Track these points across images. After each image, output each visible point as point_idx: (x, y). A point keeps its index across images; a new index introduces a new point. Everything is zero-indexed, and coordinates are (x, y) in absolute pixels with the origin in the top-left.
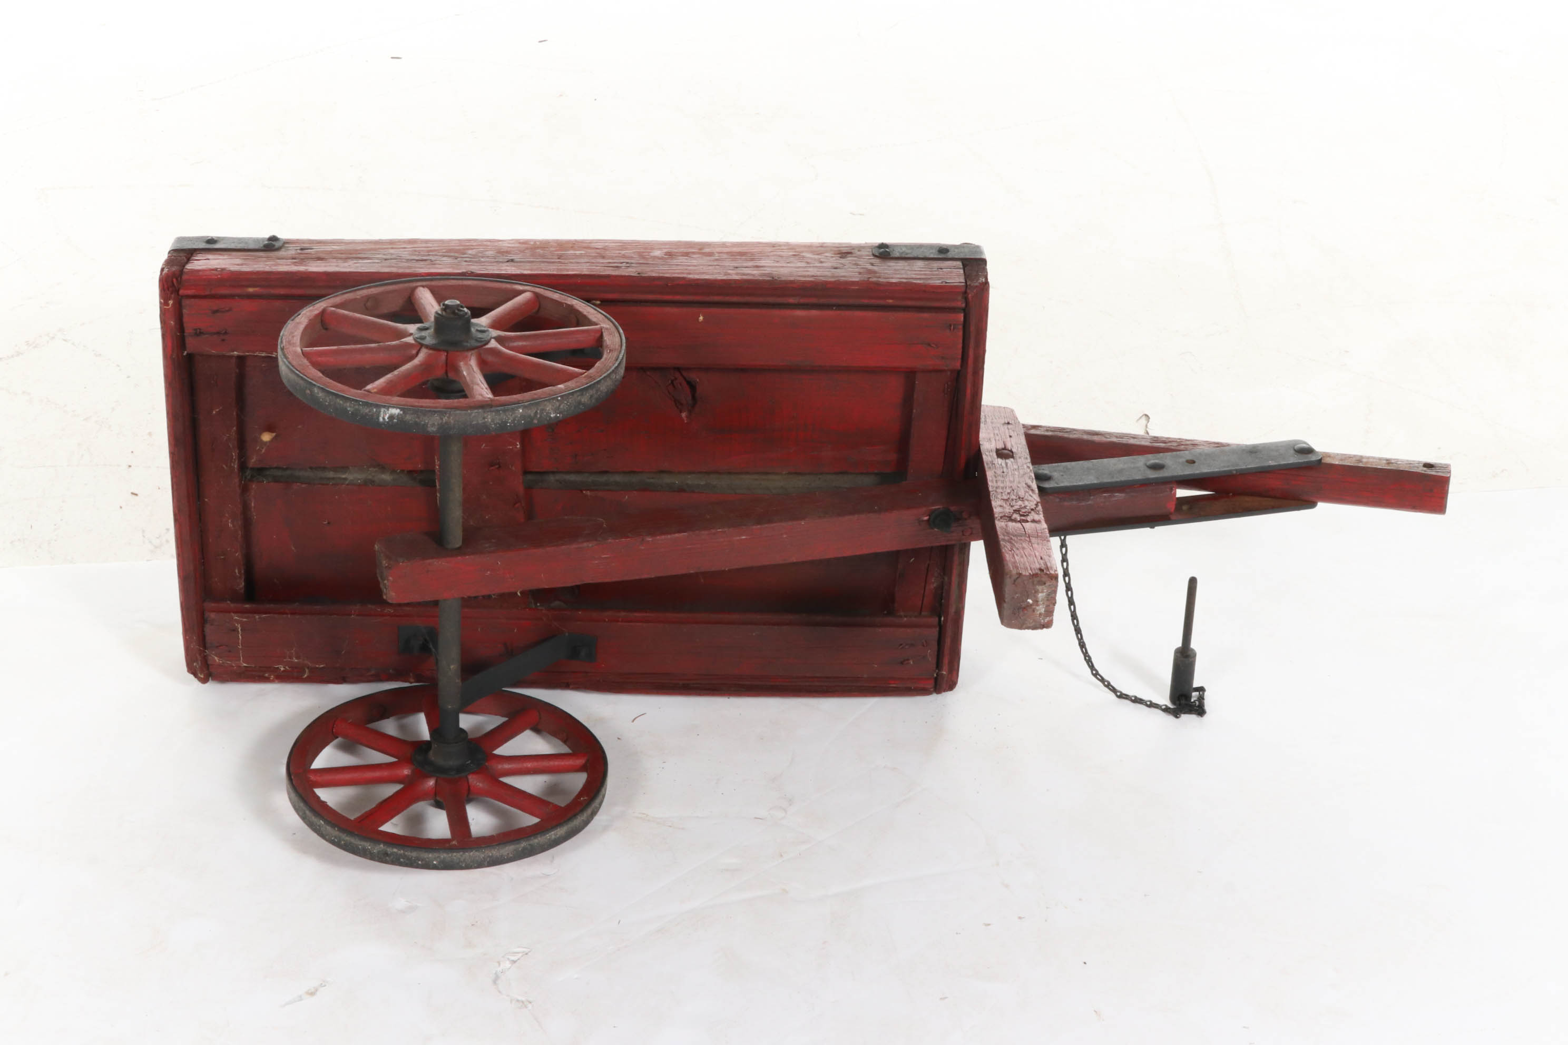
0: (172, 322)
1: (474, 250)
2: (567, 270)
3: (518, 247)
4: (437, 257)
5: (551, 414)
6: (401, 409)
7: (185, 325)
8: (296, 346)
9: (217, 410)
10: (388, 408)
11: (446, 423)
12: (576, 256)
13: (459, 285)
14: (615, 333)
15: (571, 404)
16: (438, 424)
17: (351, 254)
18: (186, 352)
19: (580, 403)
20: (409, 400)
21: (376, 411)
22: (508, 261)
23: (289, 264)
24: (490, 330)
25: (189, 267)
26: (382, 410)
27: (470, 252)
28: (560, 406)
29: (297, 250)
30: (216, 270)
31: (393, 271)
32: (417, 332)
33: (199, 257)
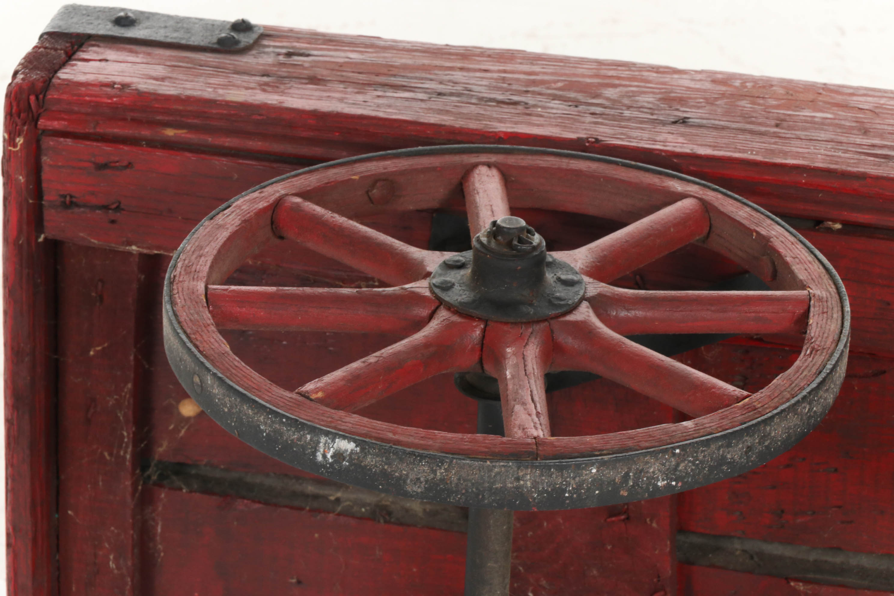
0: (21, 178)
1: (618, 90)
2: (785, 154)
3: (705, 91)
4: (539, 98)
5: (658, 480)
6: (358, 443)
7: (44, 185)
8: (198, 279)
9: (99, 348)
10: (334, 437)
11: (442, 480)
12: (812, 123)
13: (560, 170)
14: (835, 309)
15: (702, 462)
16: (427, 481)
17: (377, 75)
18: (42, 236)
19: (722, 460)
20: (378, 424)
21: (311, 440)
22: (675, 123)
23: (252, 85)
24: (586, 279)
25: (65, 74)
26: (323, 439)
27: (610, 93)
28: (678, 465)
29: (279, 54)
30: (111, 85)
31: (443, 123)
32: (440, 271)
33: (91, 53)
